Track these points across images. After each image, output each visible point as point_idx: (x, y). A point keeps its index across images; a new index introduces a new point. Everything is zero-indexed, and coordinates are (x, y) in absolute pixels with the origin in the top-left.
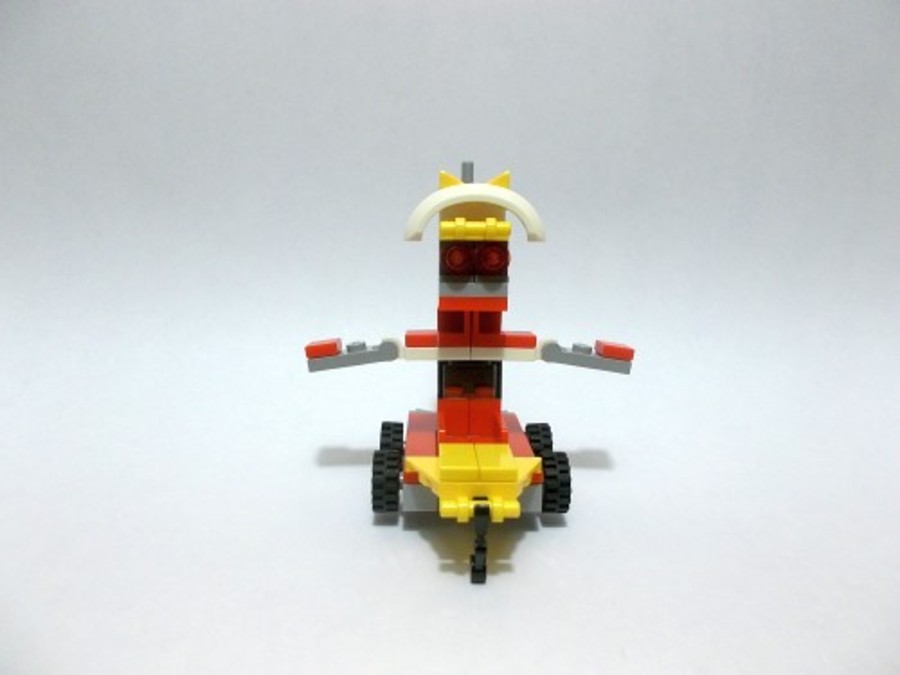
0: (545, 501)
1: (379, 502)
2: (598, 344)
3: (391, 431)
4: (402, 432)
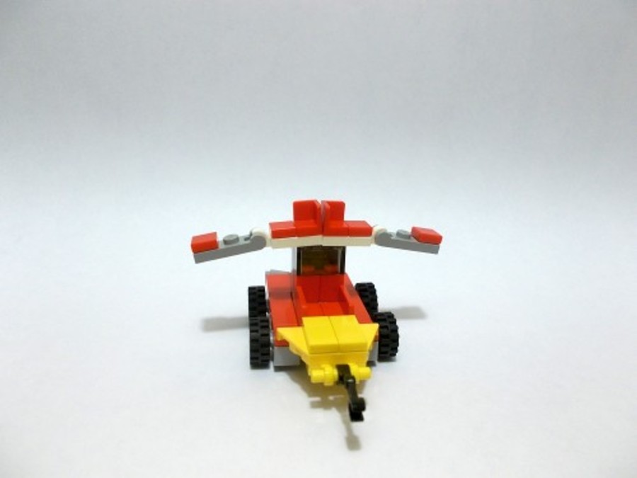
0: (380, 352)
1: (255, 355)
2: (414, 229)
3: (256, 295)
4: (264, 296)
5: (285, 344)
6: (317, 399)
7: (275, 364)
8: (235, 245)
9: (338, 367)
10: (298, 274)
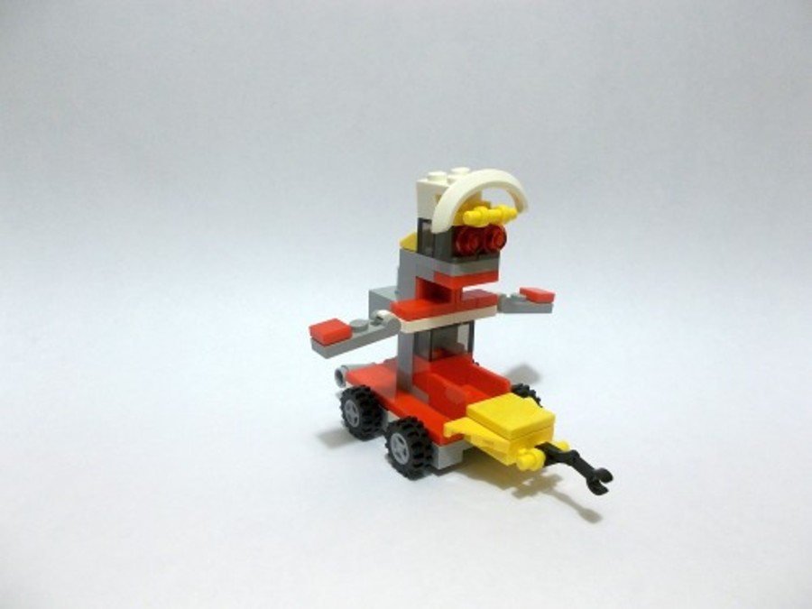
5: (459, 437)
6: (513, 489)
7: (440, 467)
8: (364, 333)
9: (539, 447)
10: (431, 360)
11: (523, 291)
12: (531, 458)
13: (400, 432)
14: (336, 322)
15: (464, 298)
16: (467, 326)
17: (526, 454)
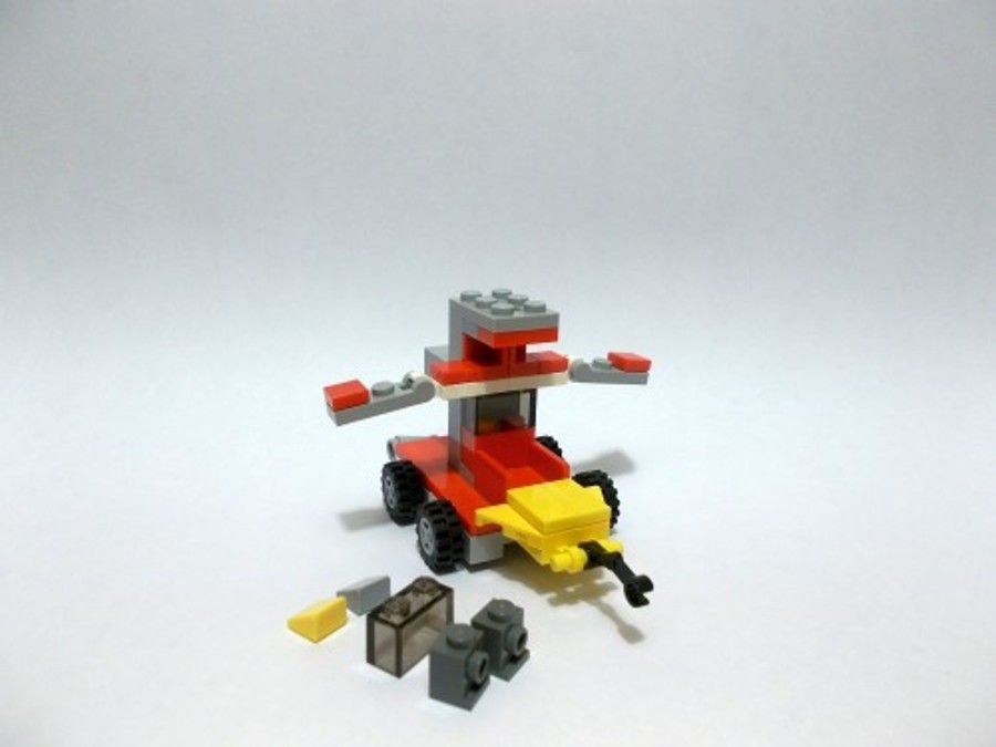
5: (494, 528)
6: (553, 595)
7: (472, 561)
8: (391, 397)
9: (583, 546)
10: (477, 433)
11: (612, 356)
12: (569, 557)
13: (426, 516)
14: (356, 383)
15: (528, 360)
16: (528, 395)
17: (566, 551)
